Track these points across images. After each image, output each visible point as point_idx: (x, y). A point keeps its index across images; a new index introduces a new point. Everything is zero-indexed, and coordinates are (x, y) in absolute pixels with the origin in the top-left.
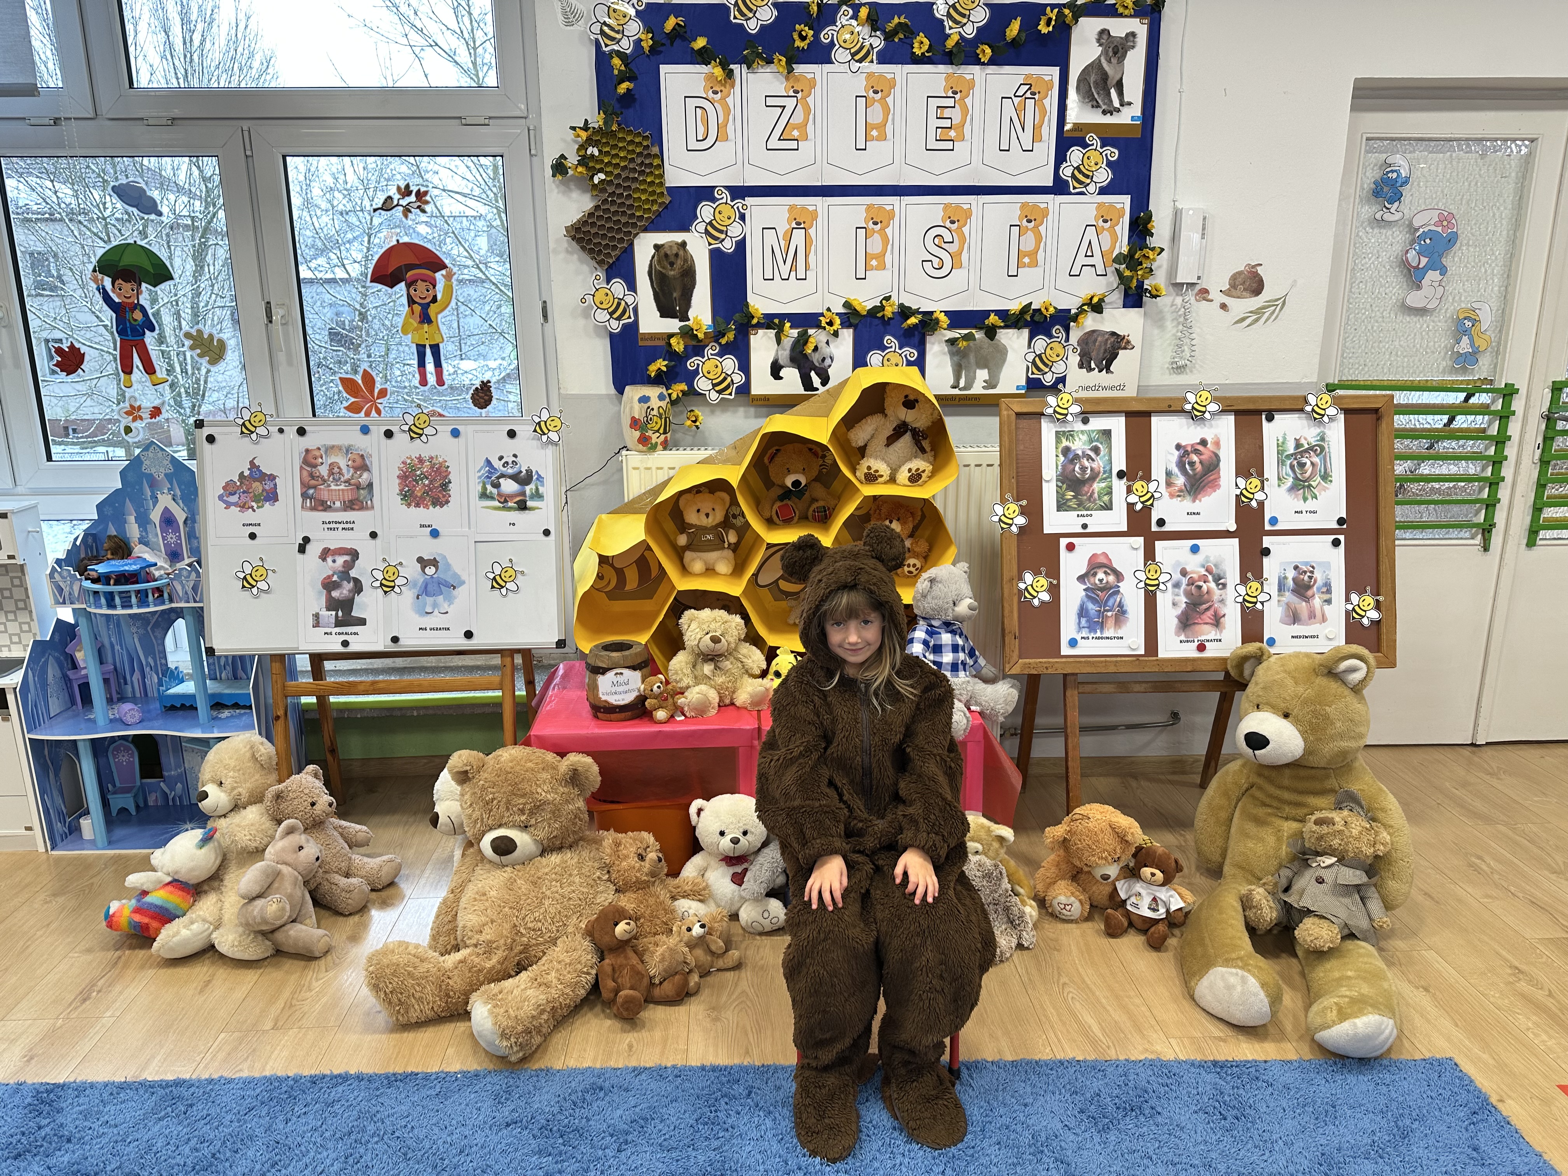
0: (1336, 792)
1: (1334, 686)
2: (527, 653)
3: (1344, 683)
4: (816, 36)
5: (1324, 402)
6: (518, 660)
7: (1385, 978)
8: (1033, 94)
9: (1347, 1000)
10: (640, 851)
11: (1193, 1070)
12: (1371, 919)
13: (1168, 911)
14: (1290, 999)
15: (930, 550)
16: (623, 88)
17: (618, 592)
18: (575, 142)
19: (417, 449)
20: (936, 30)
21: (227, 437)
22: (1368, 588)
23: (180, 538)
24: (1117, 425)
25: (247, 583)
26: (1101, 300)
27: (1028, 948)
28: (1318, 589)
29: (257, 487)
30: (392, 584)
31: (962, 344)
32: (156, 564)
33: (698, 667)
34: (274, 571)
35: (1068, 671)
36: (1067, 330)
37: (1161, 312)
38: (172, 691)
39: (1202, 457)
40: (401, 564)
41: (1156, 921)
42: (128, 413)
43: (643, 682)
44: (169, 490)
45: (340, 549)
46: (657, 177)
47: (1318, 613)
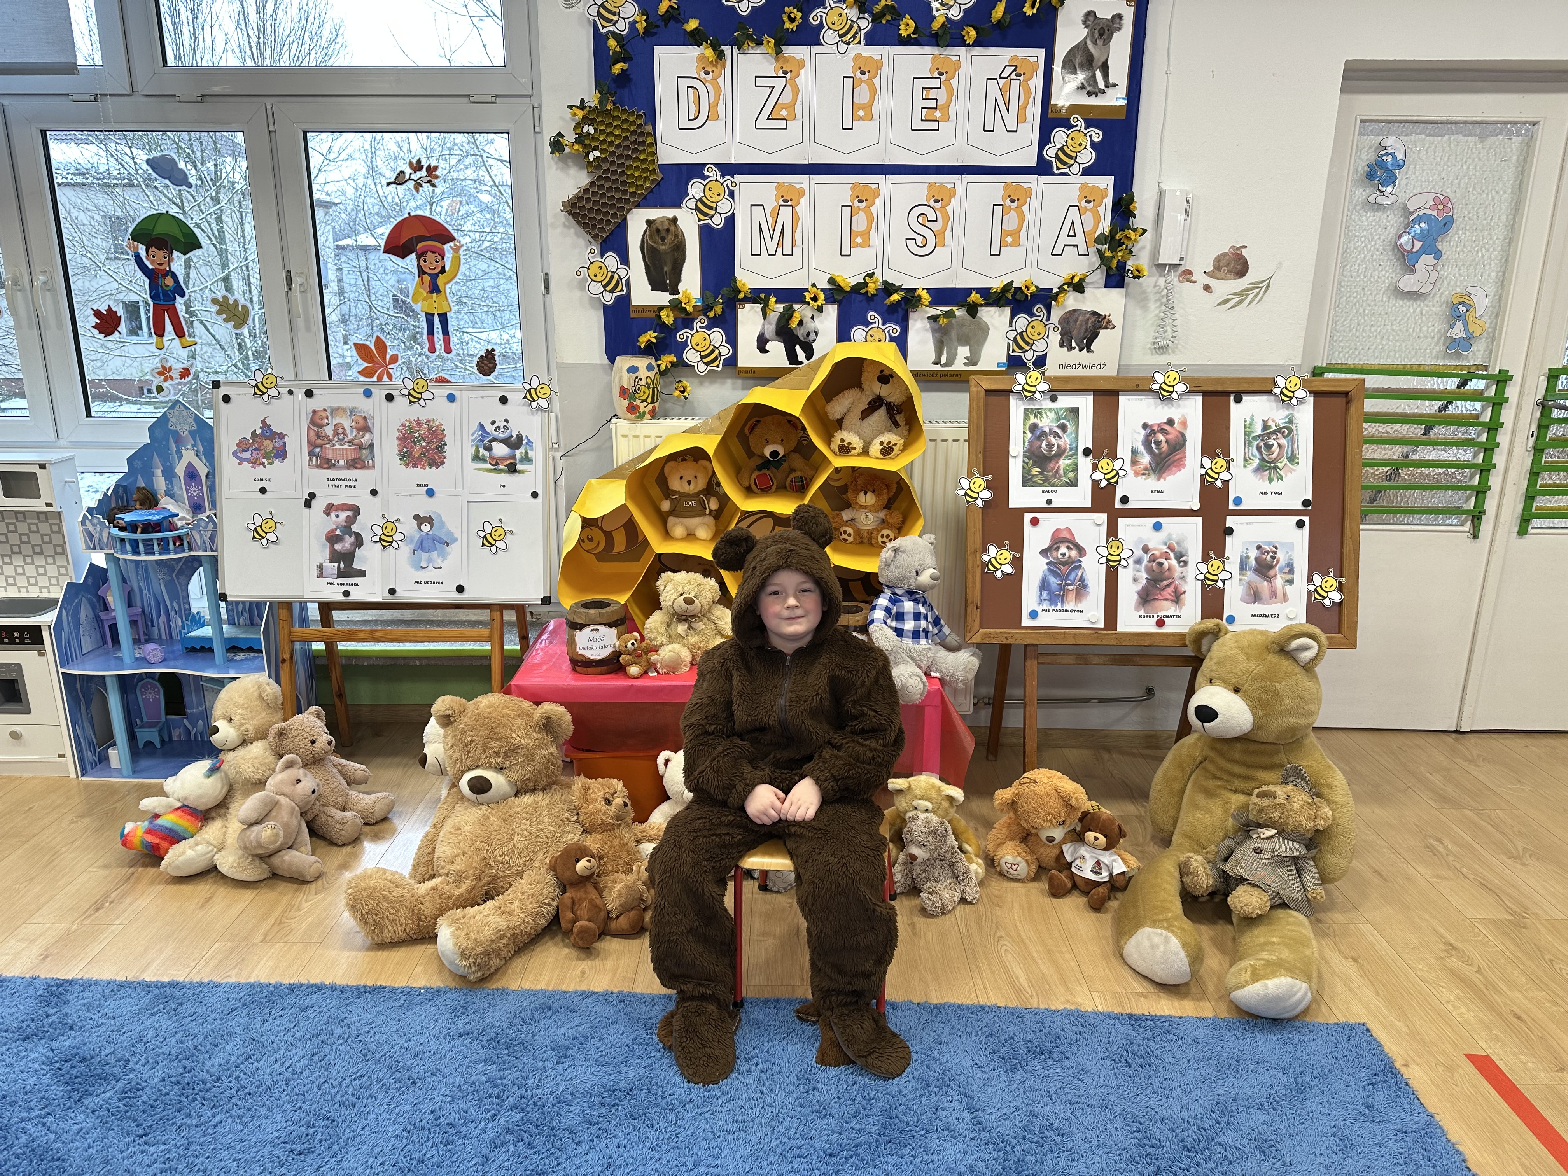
0: (1283, 767)
1: (1285, 663)
2: (519, 609)
3: (1296, 660)
4: (805, 18)
5: (1293, 384)
6: (510, 614)
7: (1309, 947)
8: (1019, 75)
9: (1263, 962)
10: (607, 796)
11: (1108, 1021)
12: (1305, 890)
13: (1111, 874)
14: (1213, 961)
15: (902, 522)
16: (617, 68)
17: (606, 555)
18: (573, 120)
19: (416, 412)
20: (923, 11)
21: (242, 397)
22: (1331, 570)
23: (202, 491)
24: (1085, 403)
25: (258, 535)
26: (1082, 280)
27: (971, 903)
28: (1281, 569)
29: (268, 444)
30: (390, 539)
31: (943, 321)
32: (178, 515)
33: (673, 627)
34: (282, 524)
35: (1028, 641)
36: (1049, 309)
37: (1144, 292)
38: (193, 634)
39: (1168, 436)
40: (398, 520)
41: (1099, 884)
42: (160, 373)
43: (618, 638)
44: (193, 446)
45: (344, 504)
46: (649, 154)
47: (1280, 593)
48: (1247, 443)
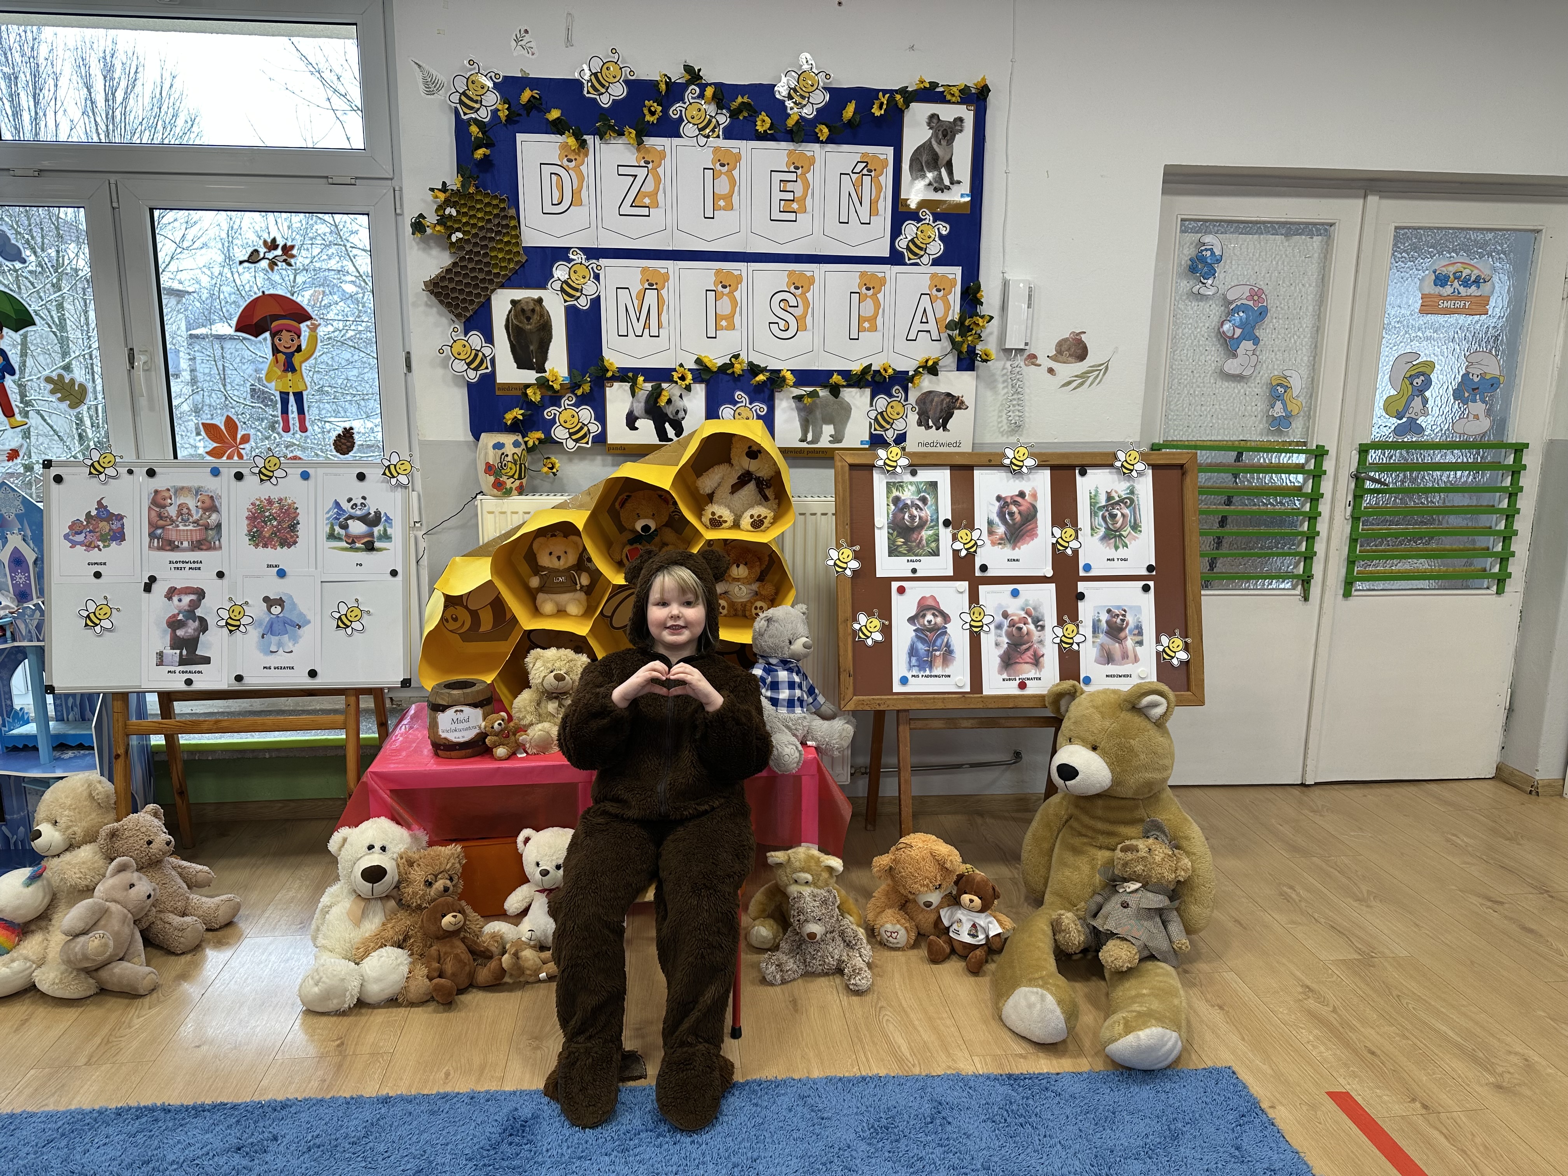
0: (1144, 822)
1: (1137, 720)
2: (377, 693)
4: (665, 111)
5: (1132, 458)
6: (366, 698)
8: (870, 171)
9: (1134, 1014)
11: (988, 1082)
12: (1171, 942)
13: (987, 937)
14: (1088, 1017)
16: (480, 153)
17: (473, 634)
18: (435, 202)
19: (267, 491)
20: (778, 109)
21: (76, 477)
22: (1177, 631)
23: (29, 578)
24: (943, 477)
25: (91, 622)
26: (936, 364)
28: (1131, 632)
29: (104, 526)
30: (238, 623)
31: (807, 401)
33: (542, 705)
34: (118, 610)
35: (900, 708)
36: (906, 390)
37: (993, 375)
38: (15, 732)
39: (1021, 508)
40: (247, 603)
41: (975, 947)
43: (484, 719)
44: (20, 530)
45: (187, 588)
46: (513, 237)
47: (1131, 654)
48: (1093, 514)
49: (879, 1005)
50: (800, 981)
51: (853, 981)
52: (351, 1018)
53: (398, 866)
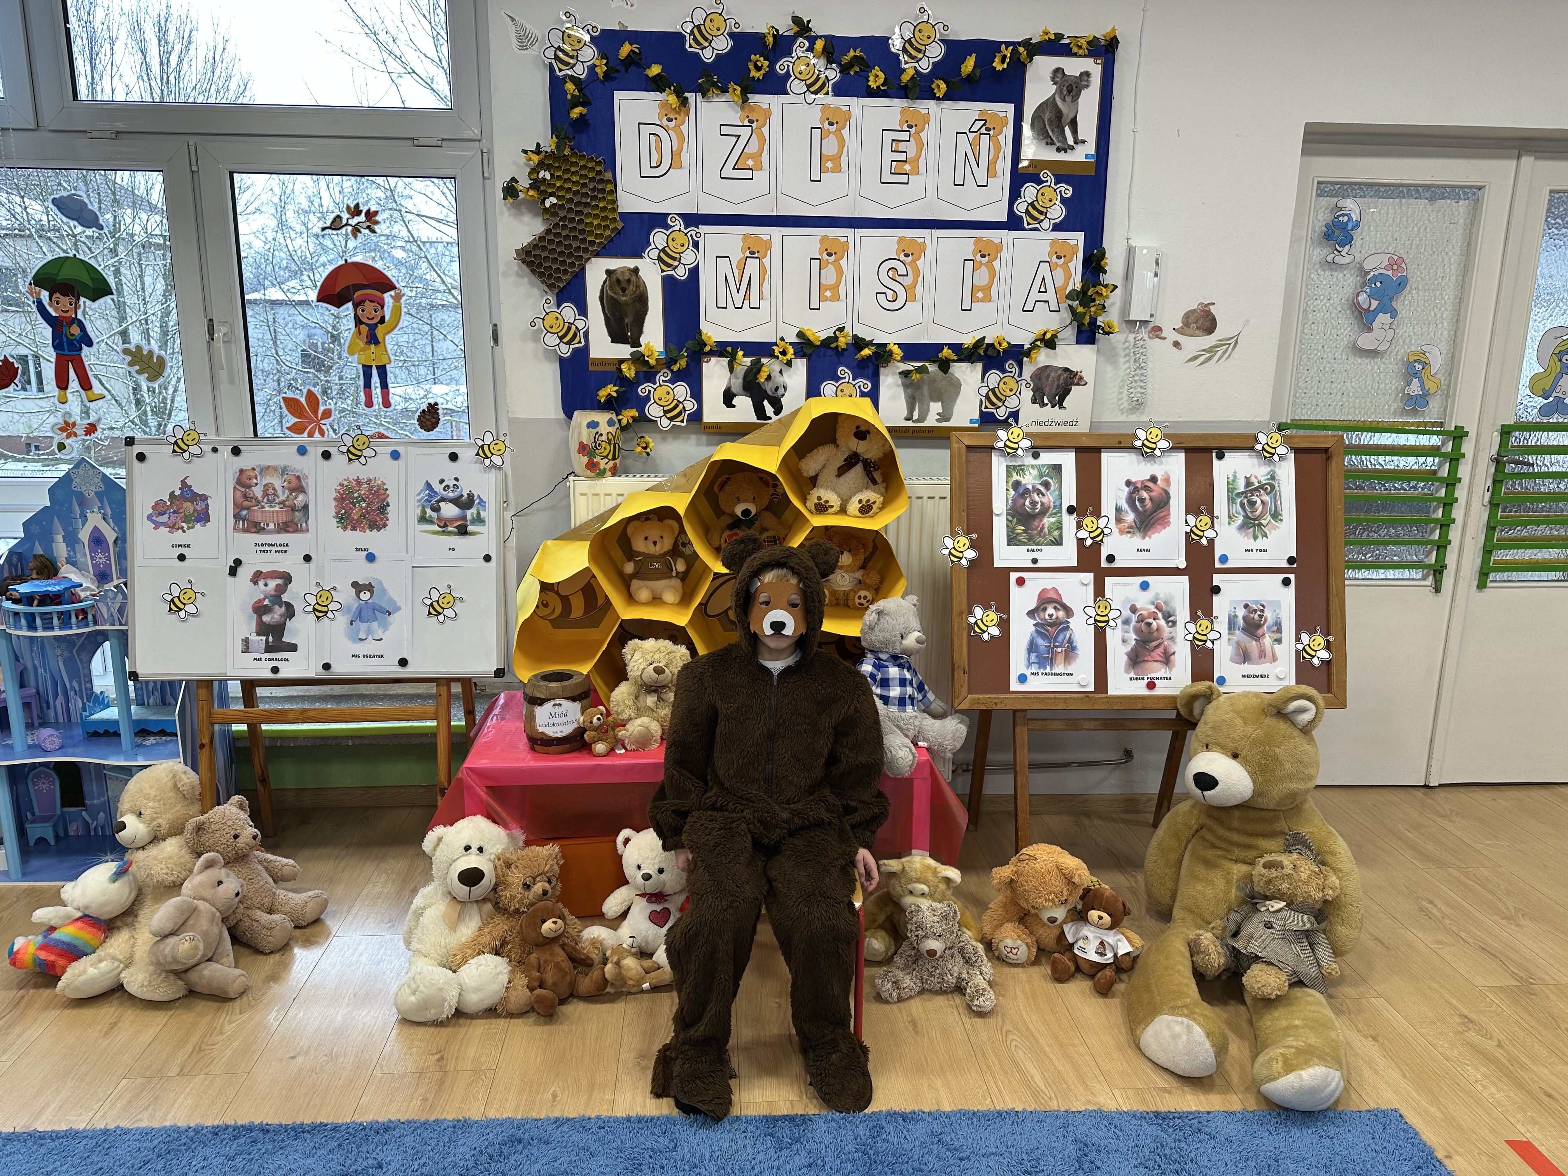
0: (1285, 834)
1: (1283, 726)
2: (467, 683)
3: (1293, 723)
4: (772, 66)
5: (1274, 440)
6: (456, 689)
7: (1333, 1028)
8: (988, 129)
9: (1293, 1050)
11: (1134, 1121)
12: (1319, 966)
13: (1115, 955)
14: (1236, 1048)
15: (881, 582)
16: (576, 112)
17: (563, 621)
18: (528, 165)
19: (355, 471)
20: (891, 64)
21: (159, 455)
22: (1319, 628)
23: (109, 556)
24: (1068, 460)
25: (175, 606)
26: (1054, 336)
28: (1269, 628)
29: (188, 507)
30: (325, 609)
31: (916, 377)
32: (81, 585)
33: (641, 698)
34: (203, 594)
35: (1018, 707)
37: (1114, 348)
38: (96, 717)
39: (1152, 494)
40: (335, 588)
41: (1103, 966)
42: (62, 430)
43: (582, 714)
44: (100, 508)
46: (609, 202)
47: (1269, 653)
48: (1231, 500)
49: (1005, 1028)
50: (917, 999)
51: (976, 1003)
52: (449, 1029)
53: (495, 867)
